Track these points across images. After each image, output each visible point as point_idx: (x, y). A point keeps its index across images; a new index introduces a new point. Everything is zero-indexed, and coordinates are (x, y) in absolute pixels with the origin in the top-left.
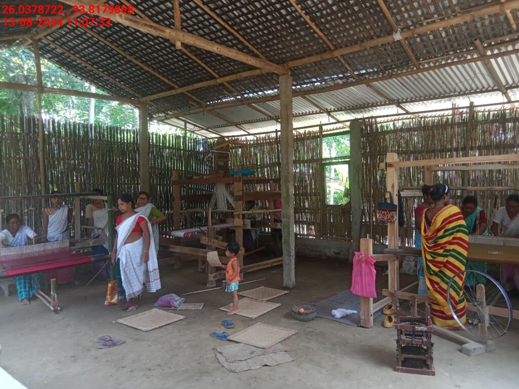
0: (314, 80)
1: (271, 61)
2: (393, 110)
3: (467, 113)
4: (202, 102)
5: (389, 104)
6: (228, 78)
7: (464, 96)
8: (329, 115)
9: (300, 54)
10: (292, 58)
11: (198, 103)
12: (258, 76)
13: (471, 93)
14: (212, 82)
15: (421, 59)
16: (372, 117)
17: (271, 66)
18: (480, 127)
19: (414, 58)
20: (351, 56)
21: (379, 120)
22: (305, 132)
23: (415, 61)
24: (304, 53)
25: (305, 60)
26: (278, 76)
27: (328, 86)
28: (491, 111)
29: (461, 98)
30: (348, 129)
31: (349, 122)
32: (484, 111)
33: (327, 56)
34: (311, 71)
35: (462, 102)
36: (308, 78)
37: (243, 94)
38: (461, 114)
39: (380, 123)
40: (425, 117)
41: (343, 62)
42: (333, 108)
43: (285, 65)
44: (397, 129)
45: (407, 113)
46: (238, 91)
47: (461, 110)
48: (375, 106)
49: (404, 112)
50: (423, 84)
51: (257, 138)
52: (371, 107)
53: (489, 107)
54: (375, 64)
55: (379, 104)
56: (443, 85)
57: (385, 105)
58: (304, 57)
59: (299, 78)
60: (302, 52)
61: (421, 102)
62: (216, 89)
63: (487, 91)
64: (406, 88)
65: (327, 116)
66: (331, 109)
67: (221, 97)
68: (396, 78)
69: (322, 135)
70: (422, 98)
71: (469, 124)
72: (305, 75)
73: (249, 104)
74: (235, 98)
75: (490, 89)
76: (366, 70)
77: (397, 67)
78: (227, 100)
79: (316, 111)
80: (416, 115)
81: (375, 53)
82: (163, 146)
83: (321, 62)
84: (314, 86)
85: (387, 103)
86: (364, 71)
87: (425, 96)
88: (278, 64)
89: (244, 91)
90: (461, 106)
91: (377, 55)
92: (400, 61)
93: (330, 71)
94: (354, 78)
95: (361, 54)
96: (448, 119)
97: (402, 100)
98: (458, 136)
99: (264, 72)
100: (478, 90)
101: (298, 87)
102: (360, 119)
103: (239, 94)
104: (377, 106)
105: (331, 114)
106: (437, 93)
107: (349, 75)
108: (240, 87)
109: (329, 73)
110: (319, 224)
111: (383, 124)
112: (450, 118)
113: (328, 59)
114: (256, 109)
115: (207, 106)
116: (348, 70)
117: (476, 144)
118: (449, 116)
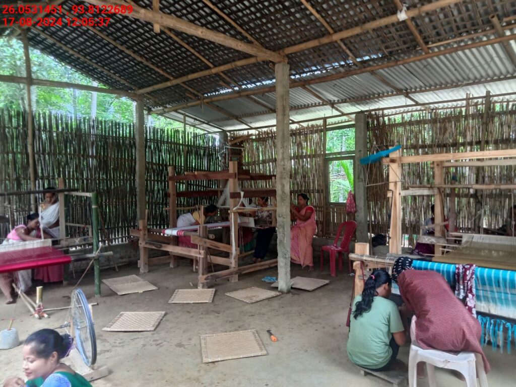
0: (314, 68)
1: (266, 48)
2: (401, 100)
3: (482, 104)
4: (199, 94)
5: (397, 95)
6: (223, 68)
7: (480, 85)
8: (333, 107)
9: (297, 39)
10: (288, 44)
11: (196, 96)
12: (254, 65)
13: (487, 81)
14: (206, 73)
15: (430, 43)
16: (379, 109)
17: (265, 53)
18: (496, 119)
19: (421, 41)
20: (352, 40)
21: (386, 112)
22: (308, 125)
23: (424, 45)
24: (302, 38)
25: (302, 46)
26: (274, 64)
27: (329, 74)
28: (511, 101)
29: (476, 87)
30: (353, 123)
31: (354, 115)
32: (502, 102)
33: (325, 40)
34: (310, 58)
35: (478, 91)
36: (307, 67)
37: (241, 85)
38: (476, 105)
39: (388, 115)
40: (437, 109)
41: (344, 47)
42: (336, 99)
43: (281, 52)
44: (406, 122)
45: (417, 104)
46: (235, 82)
47: (475, 101)
48: (382, 97)
49: (414, 103)
50: (433, 71)
51: (259, 132)
52: (377, 98)
53: (507, 97)
54: (380, 50)
55: (385, 94)
56: (455, 72)
57: (393, 95)
58: (300, 43)
59: (298, 66)
60: (298, 37)
61: (432, 92)
62: (212, 79)
63: (506, 78)
64: (414, 75)
65: (331, 108)
66: (334, 101)
67: (218, 88)
68: (403, 65)
69: (326, 128)
70: (433, 88)
71: (485, 116)
72: (304, 63)
73: (247, 96)
74: (233, 89)
75: (509, 76)
76: (370, 56)
77: (404, 52)
78: (224, 91)
79: (319, 103)
80: (426, 106)
81: (378, 36)
82: (161, 141)
83: (321, 48)
84: (314, 74)
85: (395, 93)
86: (367, 58)
87: (436, 84)
88: (274, 51)
89: (241, 81)
90: (476, 95)
91: (381, 38)
92: (406, 46)
93: (330, 58)
94: (357, 66)
95: (363, 38)
96: (461, 111)
97: (411, 90)
98: (472, 128)
99: (259, 60)
100: (495, 78)
101: (298, 76)
102: (367, 111)
103: (236, 84)
104: (384, 96)
105: (335, 106)
106: (449, 81)
107: (351, 62)
108: (236, 78)
109: (329, 60)
110: (322, 223)
111: (390, 117)
112: (464, 109)
113: (327, 44)
114: (255, 101)
115: (204, 99)
116: (349, 56)
117: (492, 137)
118: (463, 107)
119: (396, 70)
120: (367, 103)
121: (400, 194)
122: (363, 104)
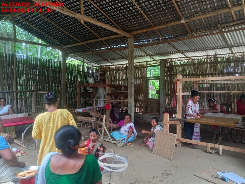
0: (144, 40)
1: (125, 31)
2: (180, 55)
3: (213, 58)
4: (92, 49)
5: (178, 53)
6: (104, 38)
7: (212, 50)
8: (151, 57)
9: (138, 28)
10: (134, 30)
11: (90, 50)
12: (118, 38)
13: (215, 49)
14: (97, 40)
15: (193, 32)
16: (170, 59)
17: (125, 33)
18: (219, 65)
19: (190, 32)
20: (161, 30)
21: (173, 60)
22: (139, 65)
23: (191, 33)
24: (140, 28)
25: (141, 31)
26: (128, 38)
27: (151, 43)
28: (224, 57)
29: (211, 51)
30: (159, 64)
31: (160, 61)
32: (221, 57)
33: (150, 29)
34: (143, 36)
35: (211, 53)
36: (141, 39)
37: (111, 46)
38: (211, 58)
39: (174, 61)
40: (194, 59)
41: (158, 32)
42: (152, 53)
43: (131, 33)
44: (182, 64)
45: (186, 57)
46: (109, 44)
47: (210, 56)
48: (172, 53)
49: (185, 57)
50: (193, 44)
51: (117, 67)
52: (170, 54)
53: (223, 55)
54: (172, 34)
55: (173, 52)
56: (203, 44)
57: (176, 53)
58: (140, 30)
59: (137, 39)
60: (139, 27)
61: (193, 52)
62: (98, 43)
63: (223, 48)
64: (186, 45)
65: (150, 58)
66: (151, 54)
67: (101, 47)
68: (181, 41)
69: (147, 66)
70: (193, 50)
71: (214, 63)
72: (140, 38)
73: (114, 51)
74: (108, 48)
75: (224, 47)
76: (168, 37)
77: (182, 36)
78: (103, 48)
79: (145, 55)
80: (190, 58)
81: (172, 29)
82: (73, 69)
83: (148, 32)
84: (144, 43)
85: (177, 52)
86: (167, 37)
87: (195, 49)
88: (128, 32)
89: (112, 44)
90: (211, 54)
91: (173, 29)
92: (184, 33)
93: (152, 36)
94: (163, 40)
95: (166, 29)
96: (205, 60)
97: (184, 51)
98: (209, 68)
99: (121, 36)
100: (218, 47)
101: (137, 43)
102: (165, 59)
103: (109, 46)
104: (173, 53)
105: (152, 56)
106: (200, 48)
107: (160, 38)
108: (110, 43)
109: (151, 37)
110: (145, 108)
111: (175, 62)
112: (206, 60)
113: (151, 31)
114: (117, 53)
115: (94, 51)
116: (160, 36)
117: (217, 72)
118: (205, 59)
119: (179, 43)
120: (165, 56)
121: (181, 94)
122: (163, 56)
